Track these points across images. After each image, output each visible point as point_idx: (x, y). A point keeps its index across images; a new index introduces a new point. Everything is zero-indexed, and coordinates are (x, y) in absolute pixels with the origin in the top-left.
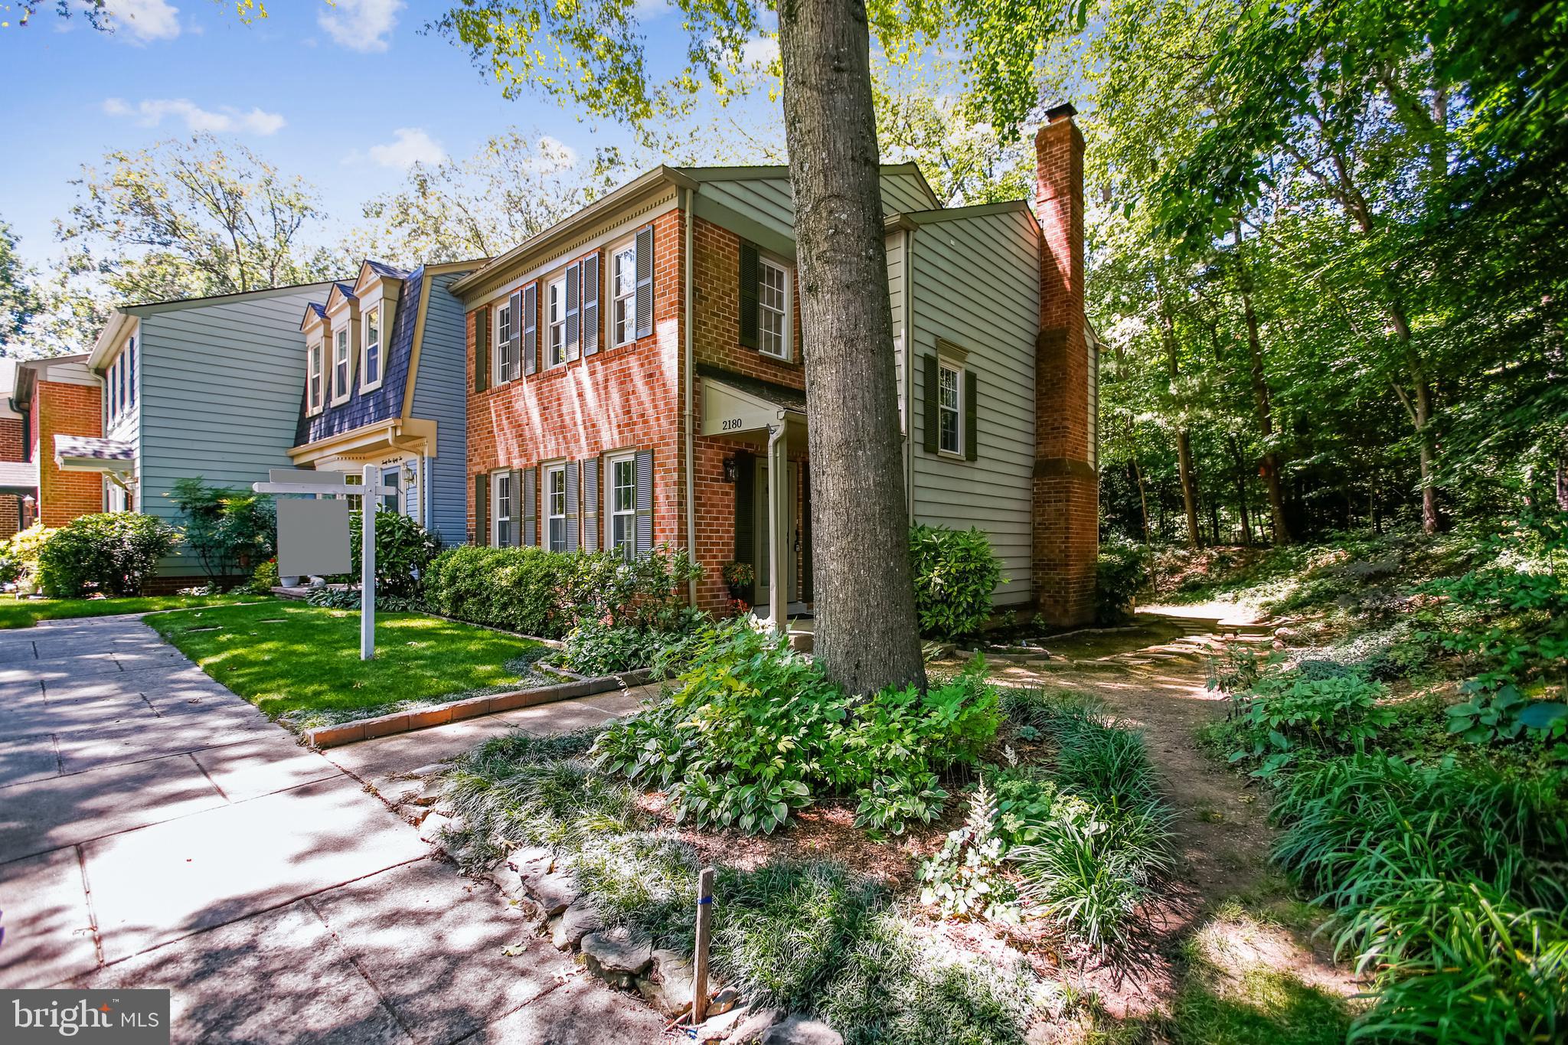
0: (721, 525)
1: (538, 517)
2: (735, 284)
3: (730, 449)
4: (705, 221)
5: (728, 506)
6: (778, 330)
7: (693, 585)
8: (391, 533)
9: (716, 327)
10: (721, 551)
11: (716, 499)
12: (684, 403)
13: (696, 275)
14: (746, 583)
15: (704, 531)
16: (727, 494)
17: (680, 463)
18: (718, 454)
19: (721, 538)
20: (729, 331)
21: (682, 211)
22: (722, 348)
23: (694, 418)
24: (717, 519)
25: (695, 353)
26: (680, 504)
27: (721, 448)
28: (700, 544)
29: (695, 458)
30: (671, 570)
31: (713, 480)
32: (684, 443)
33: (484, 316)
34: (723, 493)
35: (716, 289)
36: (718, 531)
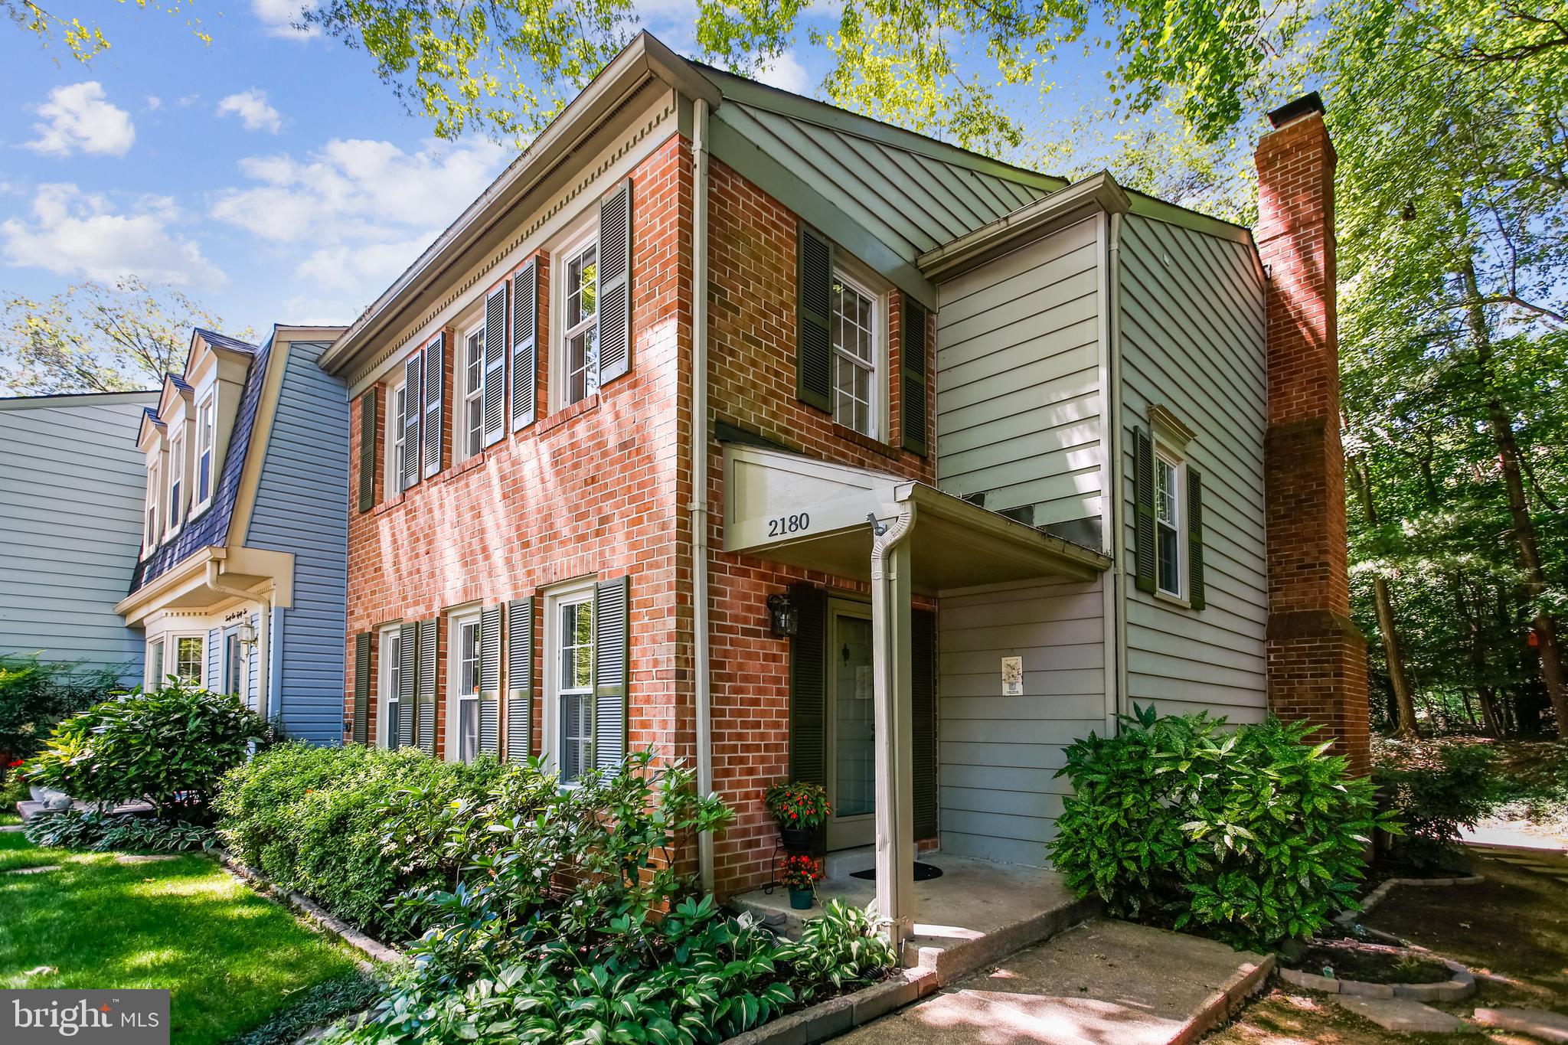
0: (763, 713)
1: (440, 697)
2: (789, 295)
3: (781, 580)
4: (733, 172)
5: (777, 680)
6: (863, 392)
7: (706, 837)
8: (182, 722)
9: (754, 363)
10: (763, 760)
11: (754, 667)
12: (690, 489)
13: (714, 262)
14: (814, 821)
15: (730, 725)
16: (775, 658)
17: (681, 599)
18: (757, 587)
19: (763, 736)
20: (777, 374)
21: (686, 141)
22: (765, 401)
23: (711, 520)
24: (755, 702)
25: (712, 402)
26: (680, 675)
27: (763, 577)
28: (723, 749)
29: (712, 591)
30: (656, 806)
31: (747, 632)
32: (689, 562)
33: (374, 401)
34: (766, 657)
35: (753, 297)
36: (757, 725)
